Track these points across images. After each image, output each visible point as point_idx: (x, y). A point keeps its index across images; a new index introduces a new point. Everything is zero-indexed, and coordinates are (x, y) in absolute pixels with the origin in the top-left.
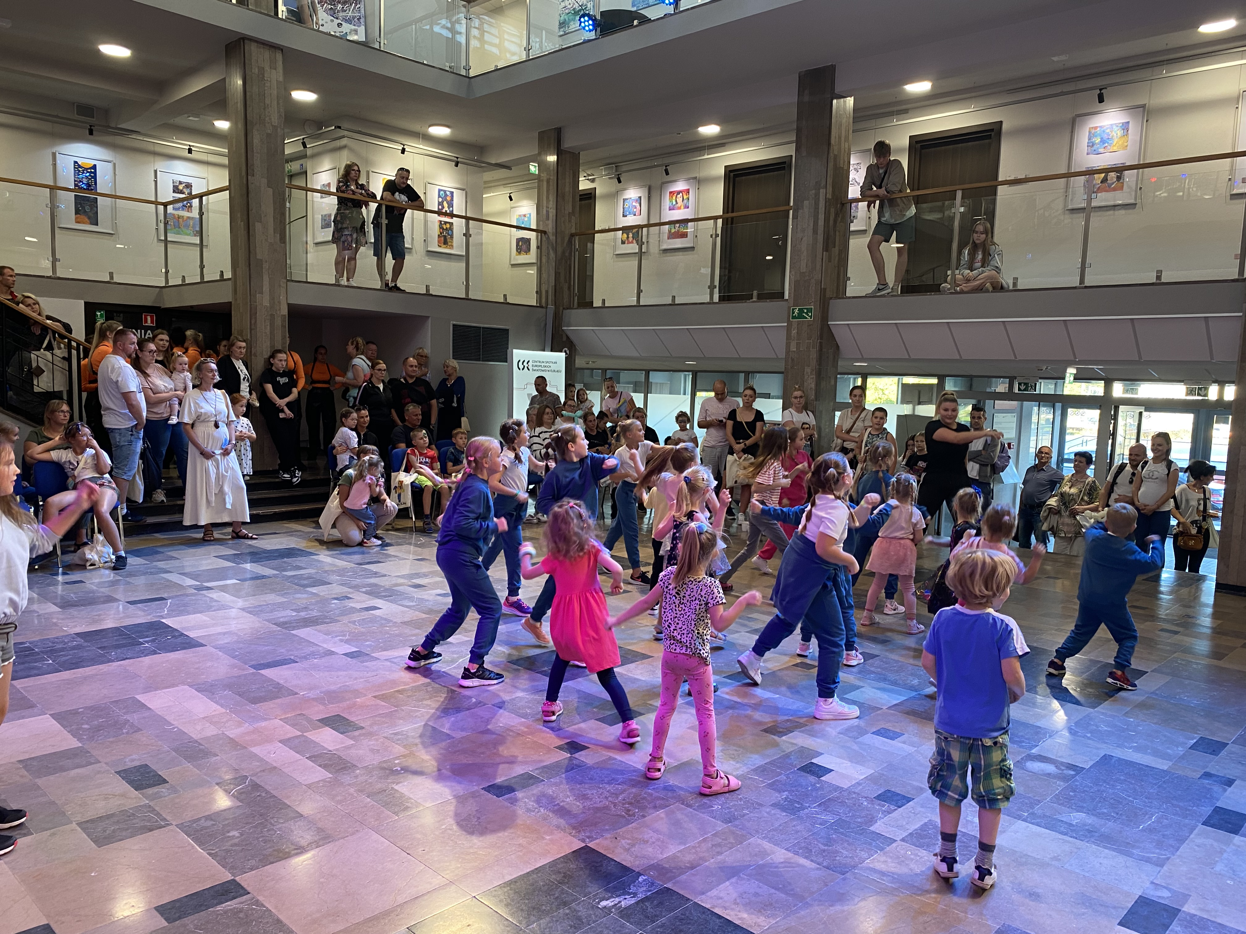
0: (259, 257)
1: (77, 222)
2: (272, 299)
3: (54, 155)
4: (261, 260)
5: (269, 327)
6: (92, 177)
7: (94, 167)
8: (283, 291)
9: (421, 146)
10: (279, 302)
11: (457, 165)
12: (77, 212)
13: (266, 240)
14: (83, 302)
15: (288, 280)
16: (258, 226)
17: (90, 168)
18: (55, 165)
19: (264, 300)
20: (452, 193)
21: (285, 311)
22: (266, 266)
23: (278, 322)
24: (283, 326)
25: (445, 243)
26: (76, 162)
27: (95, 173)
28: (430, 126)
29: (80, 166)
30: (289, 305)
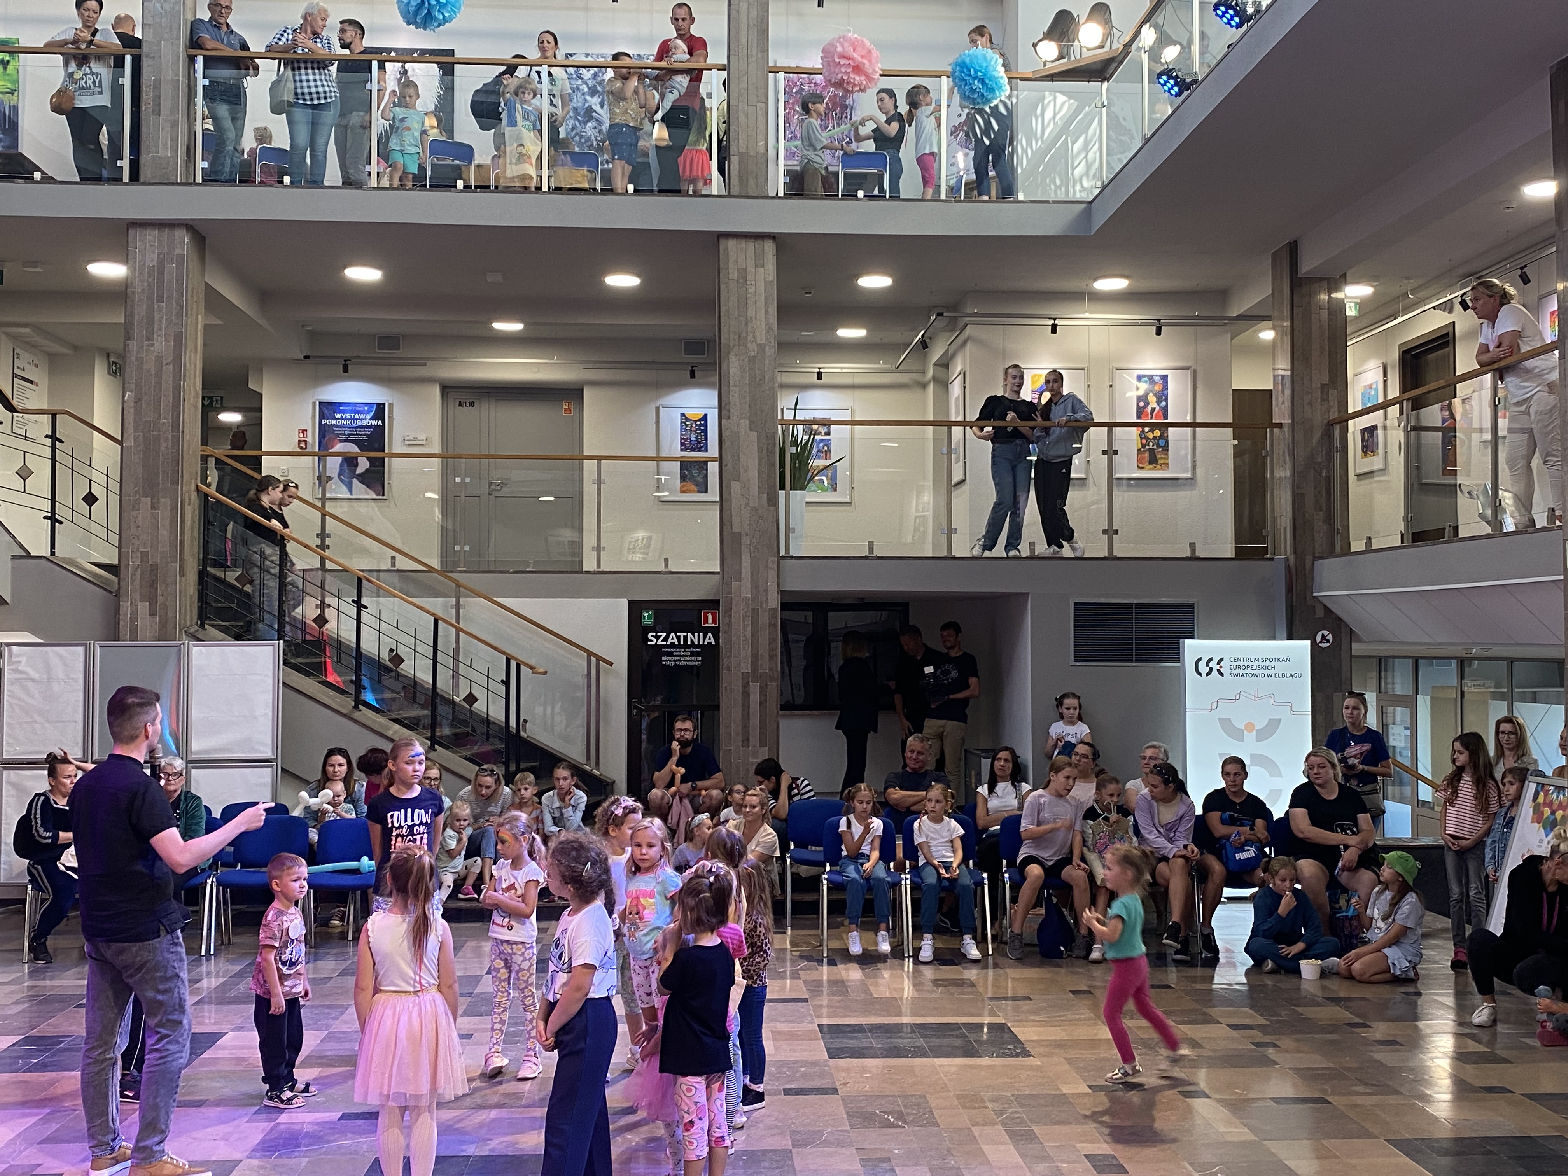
0: (735, 529)
1: (683, 492)
2: (755, 586)
3: (658, 409)
4: (740, 533)
5: (749, 629)
6: (702, 431)
7: (706, 416)
8: (773, 574)
9: (1087, 315)
10: (766, 591)
11: (1159, 332)
12: (683, 478)
13: (747, 505)
14: (624, 603)
15: (783, 557)
16: (736, 487)
17: (700, 420)
18: (658, 422)
19: (744, 589)
20: (1165, 378)
21: (774, 601)
22: (746, 540)
23: (764, 619)
24: (772, 625)
25: (1153, 460)
26: (683, 415)
27: (706, 425)
28: (1095, 279)
29: (687, 419)
30: (783, 593)
